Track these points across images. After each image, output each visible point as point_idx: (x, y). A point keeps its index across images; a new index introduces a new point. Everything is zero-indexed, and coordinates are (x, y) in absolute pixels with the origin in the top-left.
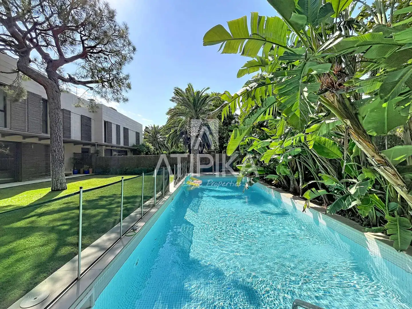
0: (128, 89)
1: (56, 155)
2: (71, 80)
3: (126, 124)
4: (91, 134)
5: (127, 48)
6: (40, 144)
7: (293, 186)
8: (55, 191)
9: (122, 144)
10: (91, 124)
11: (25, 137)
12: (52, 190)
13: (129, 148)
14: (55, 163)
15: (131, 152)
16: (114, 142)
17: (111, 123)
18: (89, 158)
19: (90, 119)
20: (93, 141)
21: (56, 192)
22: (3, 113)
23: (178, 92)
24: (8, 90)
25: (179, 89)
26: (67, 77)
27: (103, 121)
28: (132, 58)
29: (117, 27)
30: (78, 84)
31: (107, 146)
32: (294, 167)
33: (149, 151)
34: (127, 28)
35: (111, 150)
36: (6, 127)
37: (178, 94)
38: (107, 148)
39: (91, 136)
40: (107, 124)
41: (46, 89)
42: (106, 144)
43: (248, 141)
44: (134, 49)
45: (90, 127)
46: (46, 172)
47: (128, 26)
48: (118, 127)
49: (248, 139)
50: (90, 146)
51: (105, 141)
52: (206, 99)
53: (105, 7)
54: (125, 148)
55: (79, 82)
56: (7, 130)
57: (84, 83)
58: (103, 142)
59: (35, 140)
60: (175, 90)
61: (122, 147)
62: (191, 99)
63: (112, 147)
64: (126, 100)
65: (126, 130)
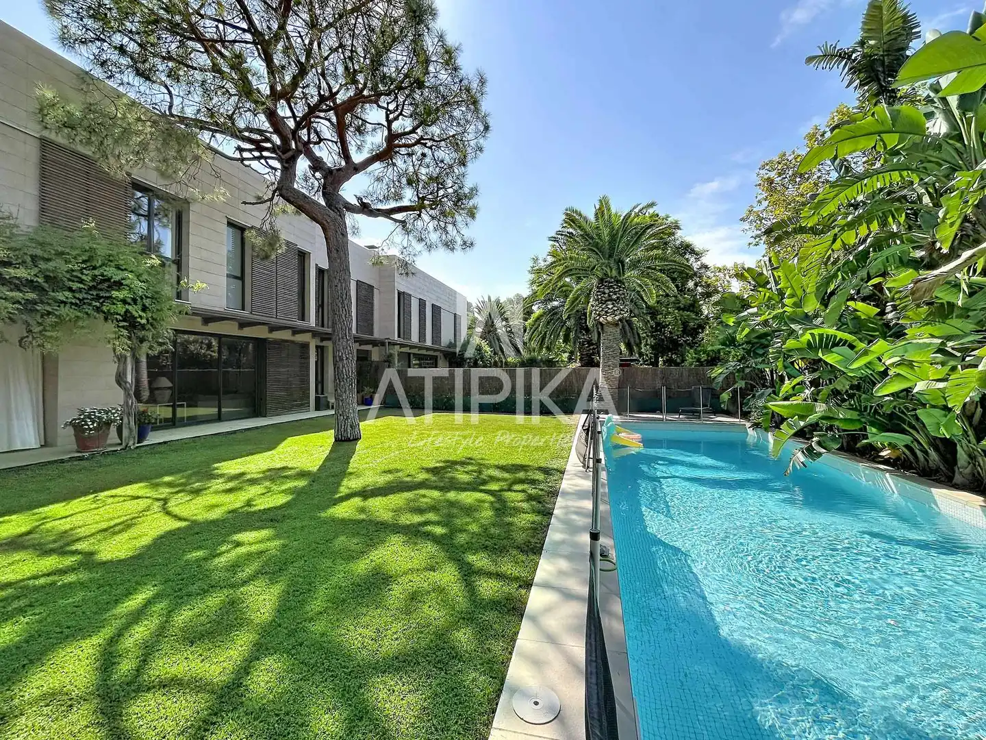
0: (469, 219)
1: (343, 367)
2: (365, 208)
3: (438, 297)
4: (372, 320)
5: (473, 127)
6: (292, 342)
7: (968, 470)
8: (342, 441)
9: (429, 343)
10: (373, 300)
11: (273, 329)
12: (337, 440)
13: (441, 351)
14: (342, 383)
15: (446, 358)
16: (415, 338)
17: (410, 295)
18: (373, 370)
19: (371, 287)
20: (377, 335)
21: (345, 443)
22: (240, 282)
23: (572, 219)
24: (256, 238)
25: (576, 212)
26: (354, 202)
27: (396, 292)
28: (481, 149)
29: (465, 82)
30: (376, 216)
31: (402, 345)
32: (973, 415)
33: (482, 358)
34: (483, 82)
35: (409, 354)
36: (243, 309)
37: (574, 222)
38: (403, 350)
39: (372, 325)
40: (403, 297)
41: (324, 230)
42: (401, 340)
43: (809, 337)
44: (487, 128)
45: (372, 304)
46: (301, 399)
47: (487, 76)
48: (422, 304)
49: (811, 334)
50: (371, 346)
51: (399, 336)
52: (644, 231)
53: (439, 41)
54: (435, 350)
55: (378, 210)
56: (246, 313)
57: (387, 213)
58: (396, 338)
59: (285, 335)
60: (567, 214)
61: (428, 349)
62: (606, 232)
63: (411, 347)
64: (467, 245)
65: (436, 310)
